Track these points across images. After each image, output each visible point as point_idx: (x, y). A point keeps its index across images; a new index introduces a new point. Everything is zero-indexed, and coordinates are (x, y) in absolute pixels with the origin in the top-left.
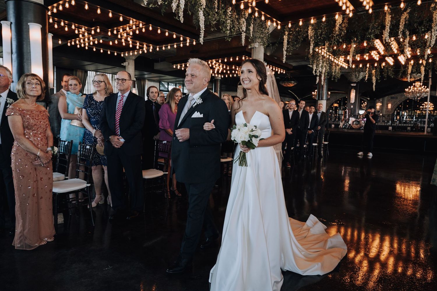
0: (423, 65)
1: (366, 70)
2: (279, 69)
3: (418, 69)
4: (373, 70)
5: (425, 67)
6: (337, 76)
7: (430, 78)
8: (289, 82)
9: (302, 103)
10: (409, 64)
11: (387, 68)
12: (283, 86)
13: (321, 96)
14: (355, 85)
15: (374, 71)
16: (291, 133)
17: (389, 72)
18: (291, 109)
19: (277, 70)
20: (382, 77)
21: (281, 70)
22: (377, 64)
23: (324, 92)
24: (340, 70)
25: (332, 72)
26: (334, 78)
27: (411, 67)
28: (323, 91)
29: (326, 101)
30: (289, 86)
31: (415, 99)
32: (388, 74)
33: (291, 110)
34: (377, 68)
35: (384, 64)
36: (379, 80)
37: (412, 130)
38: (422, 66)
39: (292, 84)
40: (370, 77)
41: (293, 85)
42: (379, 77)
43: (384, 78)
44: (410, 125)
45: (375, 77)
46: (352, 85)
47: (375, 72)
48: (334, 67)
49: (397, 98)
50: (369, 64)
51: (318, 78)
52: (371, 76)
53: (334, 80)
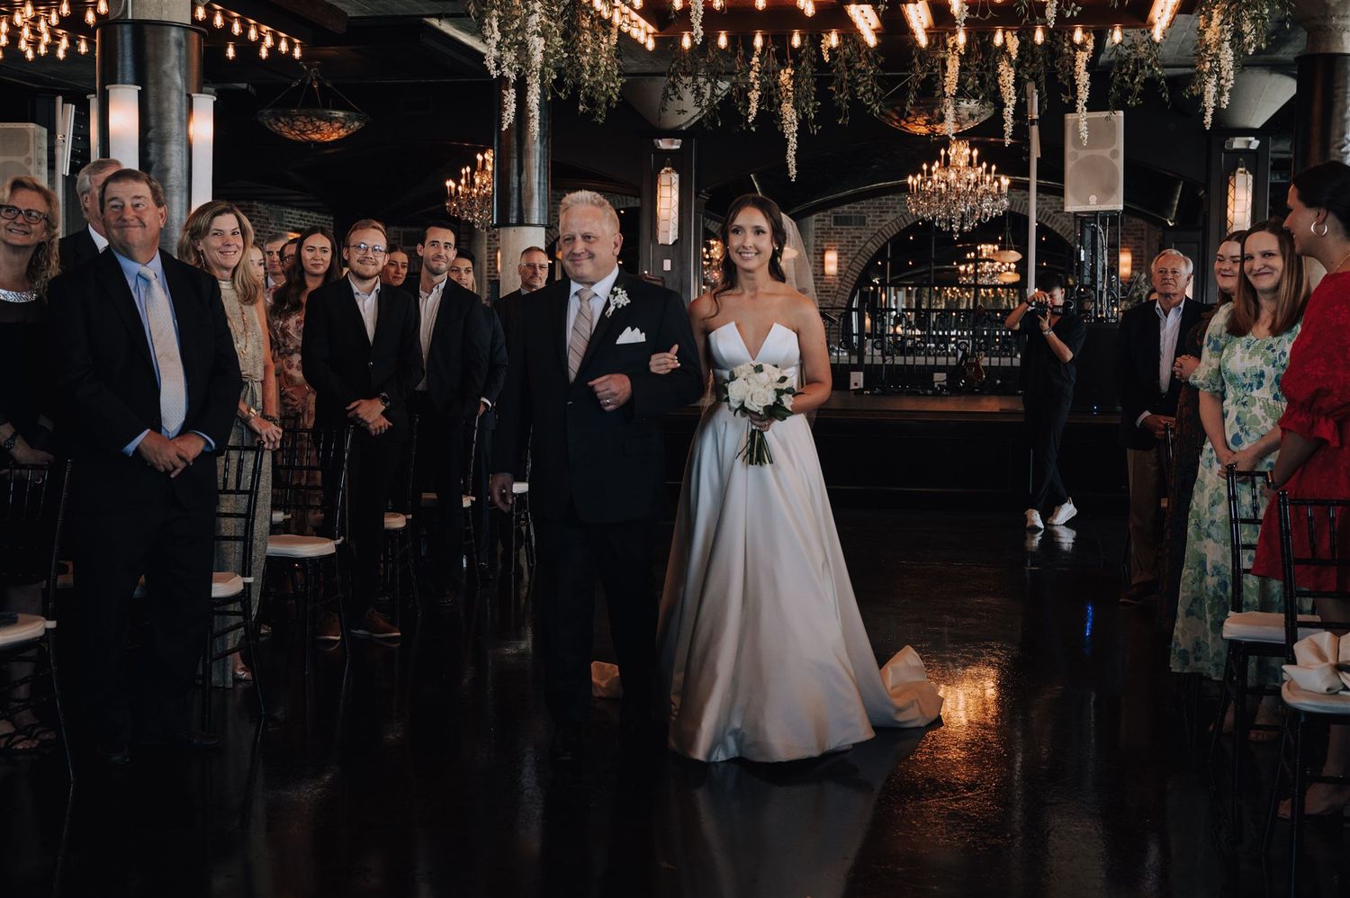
0: (1009, 55)
1: (751, 68)
2: (265, 28)
3: (988, 76)
4: (784, 66)
5: (1018, 66)
6: (603, 94)
7: (1032, 122)
8: (319, 111)
9: (434, 243)
10: (946, 47)
11: (847, 61)
12: (279, 138)
13: (515, 204)
14: (676, 145)
15: (785, 76)
16: (384, 422)
17: (859, 84)
18: (363, 278)
19: (253, 35)
20: (827, 111)
21: (277, 40)
22: (802, 37)
23: (529, 177)
24: (618, 57)
25: (581, 65)
26: (591, 101)
27: (957, 64)
28: (524, 175)
29: (543, 230)
30: (316, 137)
31: (951, 228)
32: (853, 94)
33: (369, 284)
34: (802, 59)
35: (833, 40)
36: (816, 121)
37: (952, 389)
38: (1006, 63)
39: (337, 125)
40: (771, 105)
41: (342, 133)
42: (814, 109)
43: (838, 112)
44: (941, 361)
45: (795, 107)
46: (663, 144)
47: (791, 77)
48: (588, 36)
49: (862, 221)
50: (763, 36)
51: (510, 96)
52: (776, 100)
53: (589, 116)
